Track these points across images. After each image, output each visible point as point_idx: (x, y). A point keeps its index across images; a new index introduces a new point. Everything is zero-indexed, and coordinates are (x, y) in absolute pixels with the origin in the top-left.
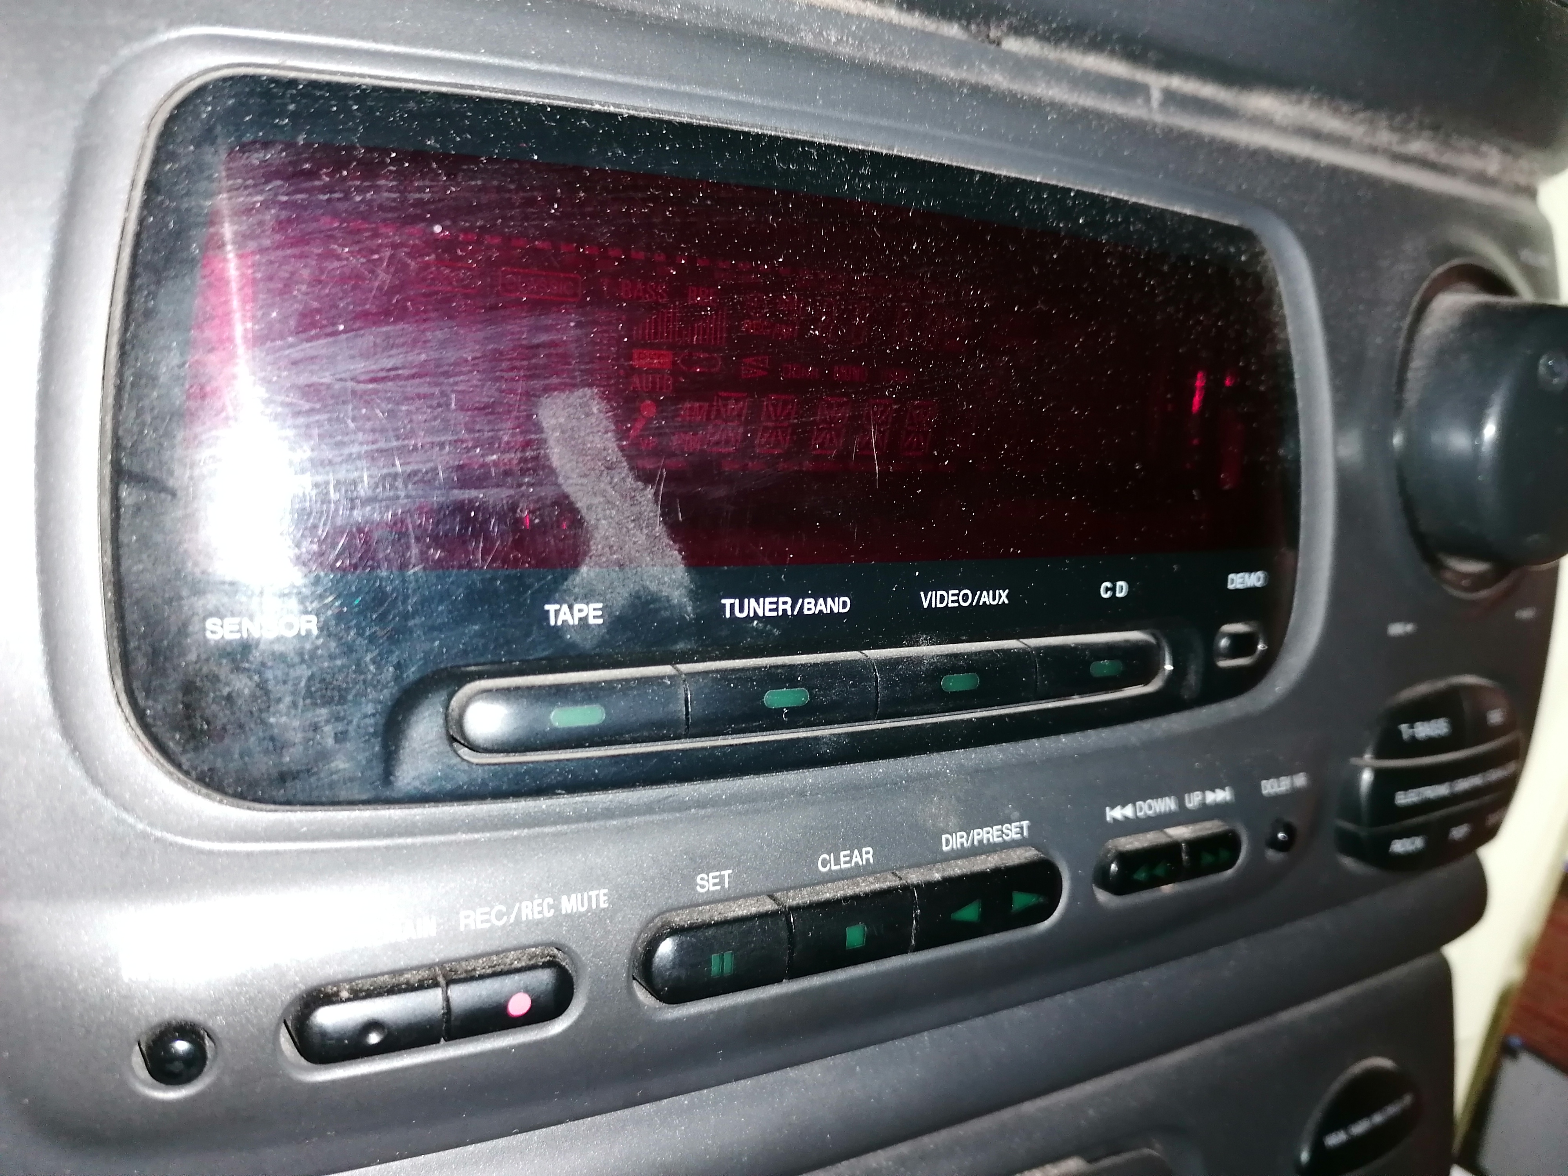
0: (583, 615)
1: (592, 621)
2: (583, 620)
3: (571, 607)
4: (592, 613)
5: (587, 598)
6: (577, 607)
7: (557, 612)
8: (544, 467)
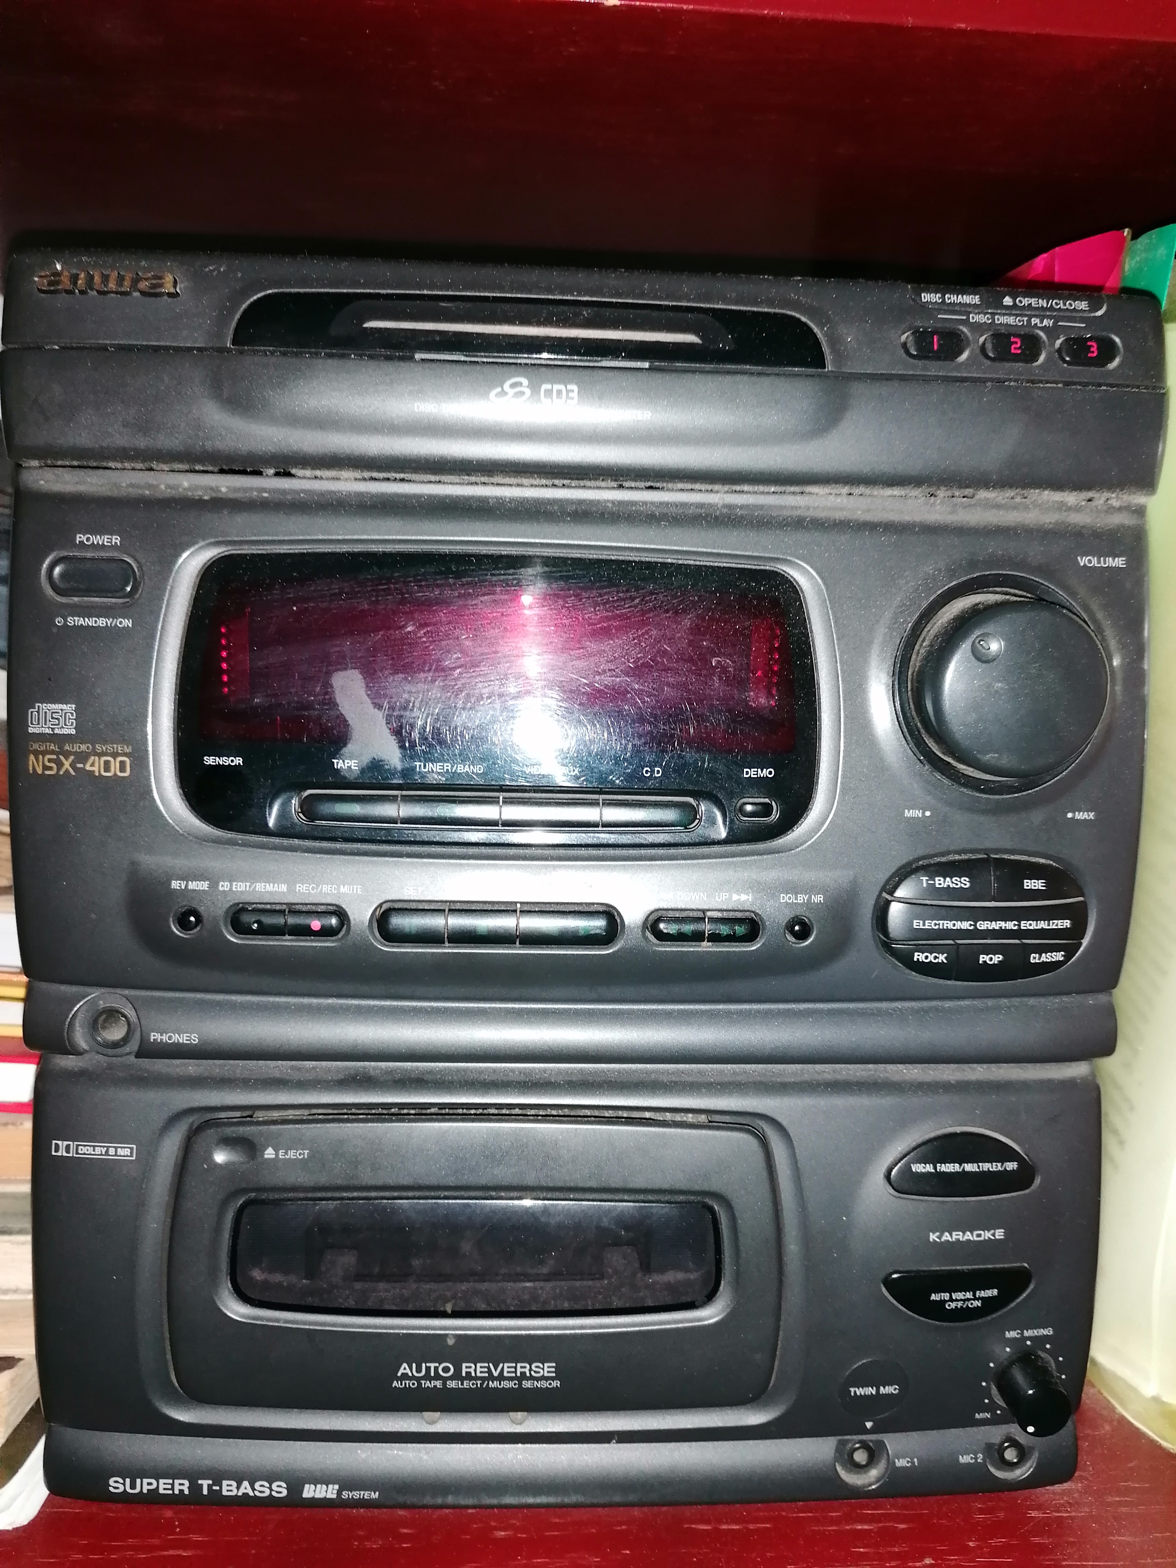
0: (349, 765)
1: (353, 768)
2: (349, 767)
3: (344, 761)
4: (353, 764)
5: (351, 758)
6: (346, 761)
7: (337, 763)
8: (333, 703)
